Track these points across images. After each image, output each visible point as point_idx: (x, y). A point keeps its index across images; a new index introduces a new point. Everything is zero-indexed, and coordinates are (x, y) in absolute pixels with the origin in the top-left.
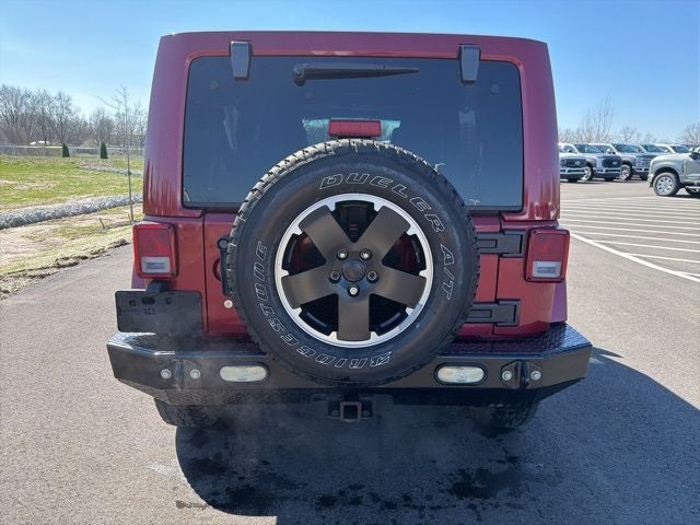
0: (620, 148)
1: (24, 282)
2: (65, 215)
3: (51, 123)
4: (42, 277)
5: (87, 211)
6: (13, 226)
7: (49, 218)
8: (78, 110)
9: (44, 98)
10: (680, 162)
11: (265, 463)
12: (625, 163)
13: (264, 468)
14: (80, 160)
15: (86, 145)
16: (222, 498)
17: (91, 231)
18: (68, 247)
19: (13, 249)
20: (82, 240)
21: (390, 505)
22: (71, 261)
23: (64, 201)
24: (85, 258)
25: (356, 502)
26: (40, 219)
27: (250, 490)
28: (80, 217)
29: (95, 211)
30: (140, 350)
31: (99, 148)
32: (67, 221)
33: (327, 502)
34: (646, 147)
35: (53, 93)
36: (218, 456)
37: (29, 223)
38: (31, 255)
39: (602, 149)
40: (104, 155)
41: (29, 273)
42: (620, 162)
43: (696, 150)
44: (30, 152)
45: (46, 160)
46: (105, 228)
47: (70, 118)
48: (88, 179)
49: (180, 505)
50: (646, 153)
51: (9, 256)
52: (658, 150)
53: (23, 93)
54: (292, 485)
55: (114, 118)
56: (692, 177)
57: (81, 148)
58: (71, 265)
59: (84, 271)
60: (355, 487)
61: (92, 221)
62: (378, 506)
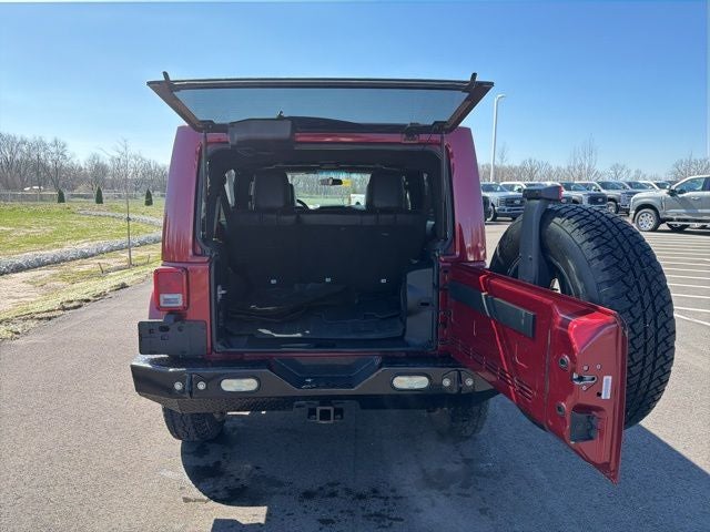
0: (605, 185)
1: (32, 324)
2: (63, 260)
3: (46, 169)
4: (49, 319)
5: (85, 256)
6: (13, 272)
7: (48, 264)
8: (73, 155)
9: (41, 144)
10: (660, 200)
11: (257, 468)
12: (611, 200)
13: (256, 472)
14: (76, 205)
15: (81, 190)
16: (221, 495)
17: (90, 276)
18: (68, 291)
19: (14, 294)
20: (83, 284)
21: (361, 497)
22: (75, 304)
23: (62, 247)
24: (88, 301)
25: (333, 495)
26: (40, 264)
27: (244, 488)
28: (78, 262)
29: (93, 255)
30: (158, 368)
31: (94, 194)
32: (66, 266)
33: (308, 495)
34: (630, 184)
35: (49, 140)
36: (218, 463)
37: (29, 268)
38: (33, 300)
39: (587, 187)
40: (99, 200)
41: (37, 316)
42: (606, 199)
43: (673, 188)
44: (25, 198)
45: (41, 206)
46: (104, 273)
47: (65, 164)
48: (83, 224)
49: (186, 500)
50: (631, 190)
51: (11, 300)
52: (642, 187)
53: (18, 140)
54: (280, 484)
55: (108, 163)
56: (671, 213)
57: (75, 193)
58: (75, 308)
59: (88, 312)
60: (332, 485)
61: (91, 265)
62: (350, 497)
